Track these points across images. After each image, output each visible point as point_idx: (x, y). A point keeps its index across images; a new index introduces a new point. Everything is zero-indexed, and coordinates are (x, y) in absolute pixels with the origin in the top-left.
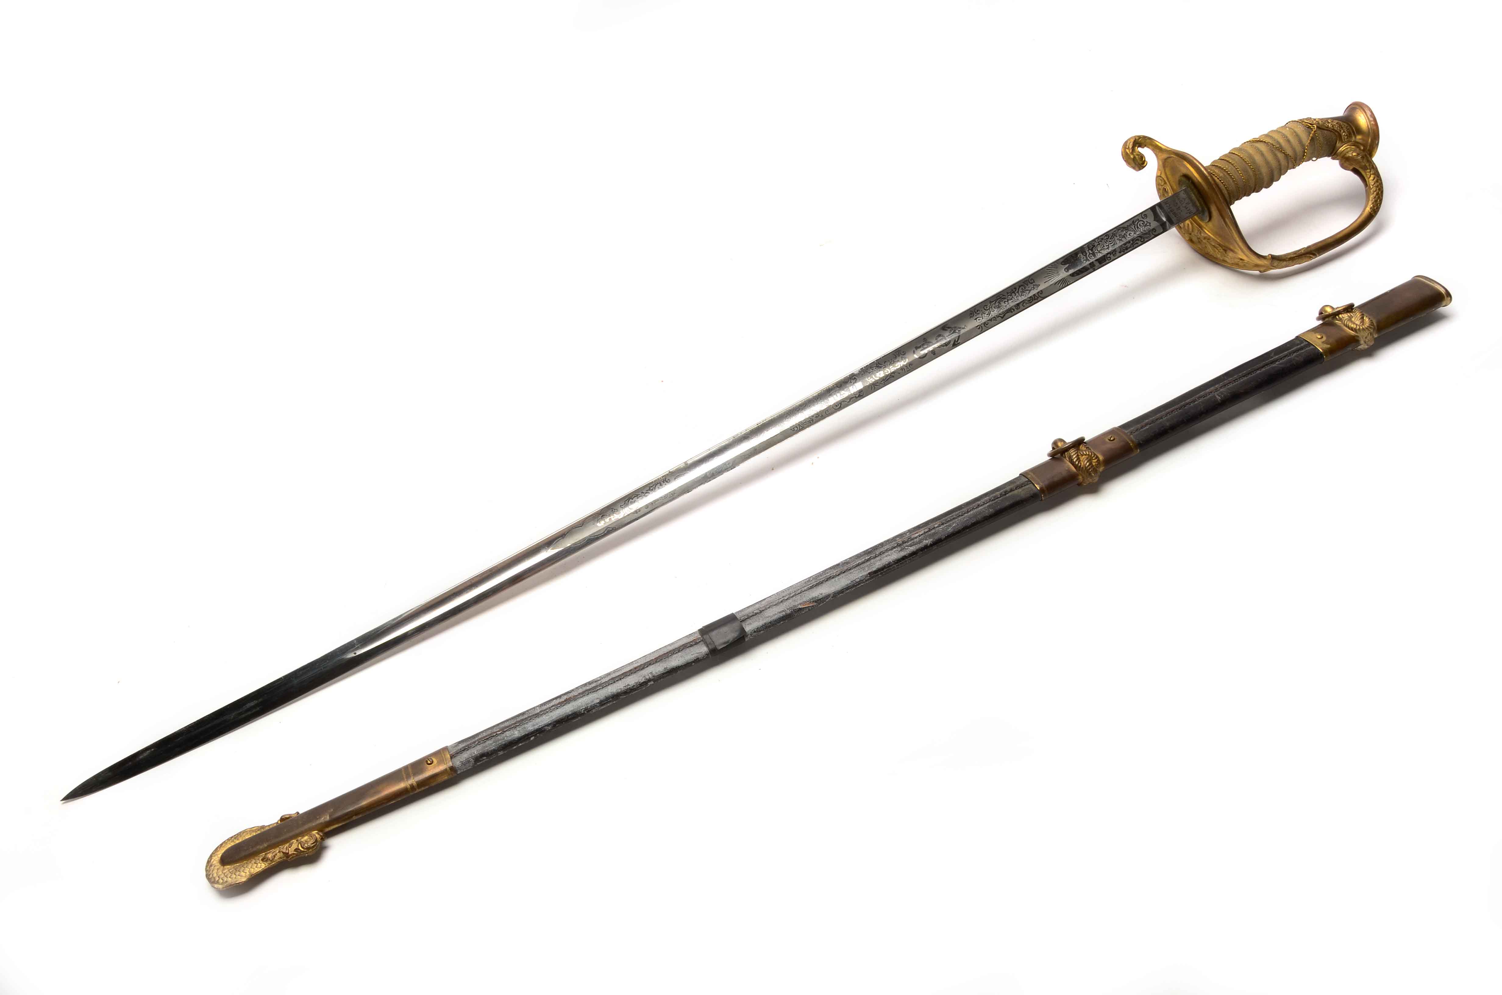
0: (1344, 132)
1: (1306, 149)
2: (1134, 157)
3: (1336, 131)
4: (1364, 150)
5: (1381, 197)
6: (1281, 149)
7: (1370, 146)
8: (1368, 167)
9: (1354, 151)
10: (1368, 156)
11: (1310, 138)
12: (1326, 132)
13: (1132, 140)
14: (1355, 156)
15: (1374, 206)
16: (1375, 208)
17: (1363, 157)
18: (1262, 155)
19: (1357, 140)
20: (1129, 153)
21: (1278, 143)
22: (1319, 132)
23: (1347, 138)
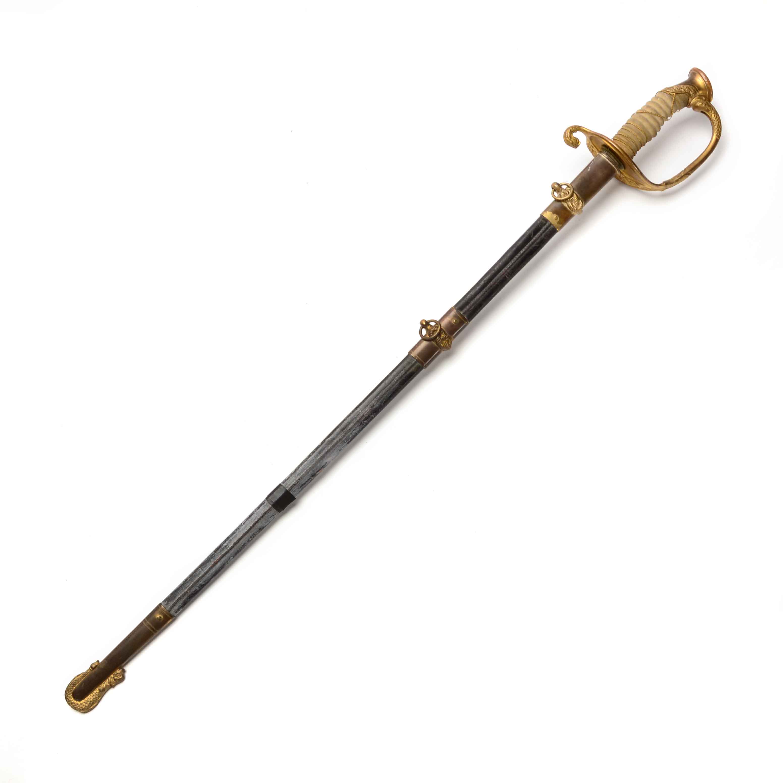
0: (692, 92)
1: (672, 109)
2: (572, 142)
3: (687, 93)
4: (705, 100)
5: (720, 127)
6: (657, 114)
7: (708, 96)
8: (710, 110)
9: (700, 102)
10: (708, 102)
11: (673, 102)
12: (681, 95)
13: (569, 131)
14: (701, 105)
15: (717, 134)
16: (719, 134)
17: (706, 105)
18: (647, 121)
19: (700, 94)
20: (568, 140)
21: (655, 110)
22: (677, 96)
23: (694, 95)
